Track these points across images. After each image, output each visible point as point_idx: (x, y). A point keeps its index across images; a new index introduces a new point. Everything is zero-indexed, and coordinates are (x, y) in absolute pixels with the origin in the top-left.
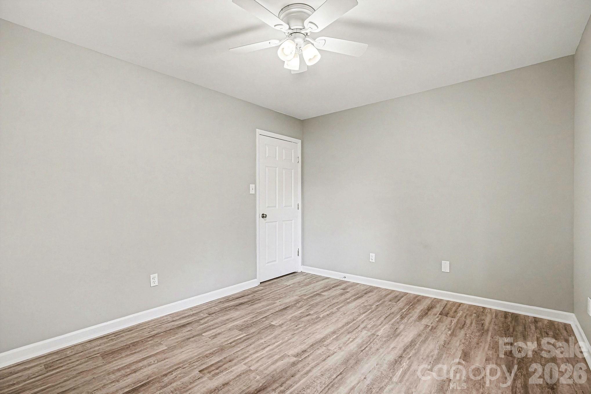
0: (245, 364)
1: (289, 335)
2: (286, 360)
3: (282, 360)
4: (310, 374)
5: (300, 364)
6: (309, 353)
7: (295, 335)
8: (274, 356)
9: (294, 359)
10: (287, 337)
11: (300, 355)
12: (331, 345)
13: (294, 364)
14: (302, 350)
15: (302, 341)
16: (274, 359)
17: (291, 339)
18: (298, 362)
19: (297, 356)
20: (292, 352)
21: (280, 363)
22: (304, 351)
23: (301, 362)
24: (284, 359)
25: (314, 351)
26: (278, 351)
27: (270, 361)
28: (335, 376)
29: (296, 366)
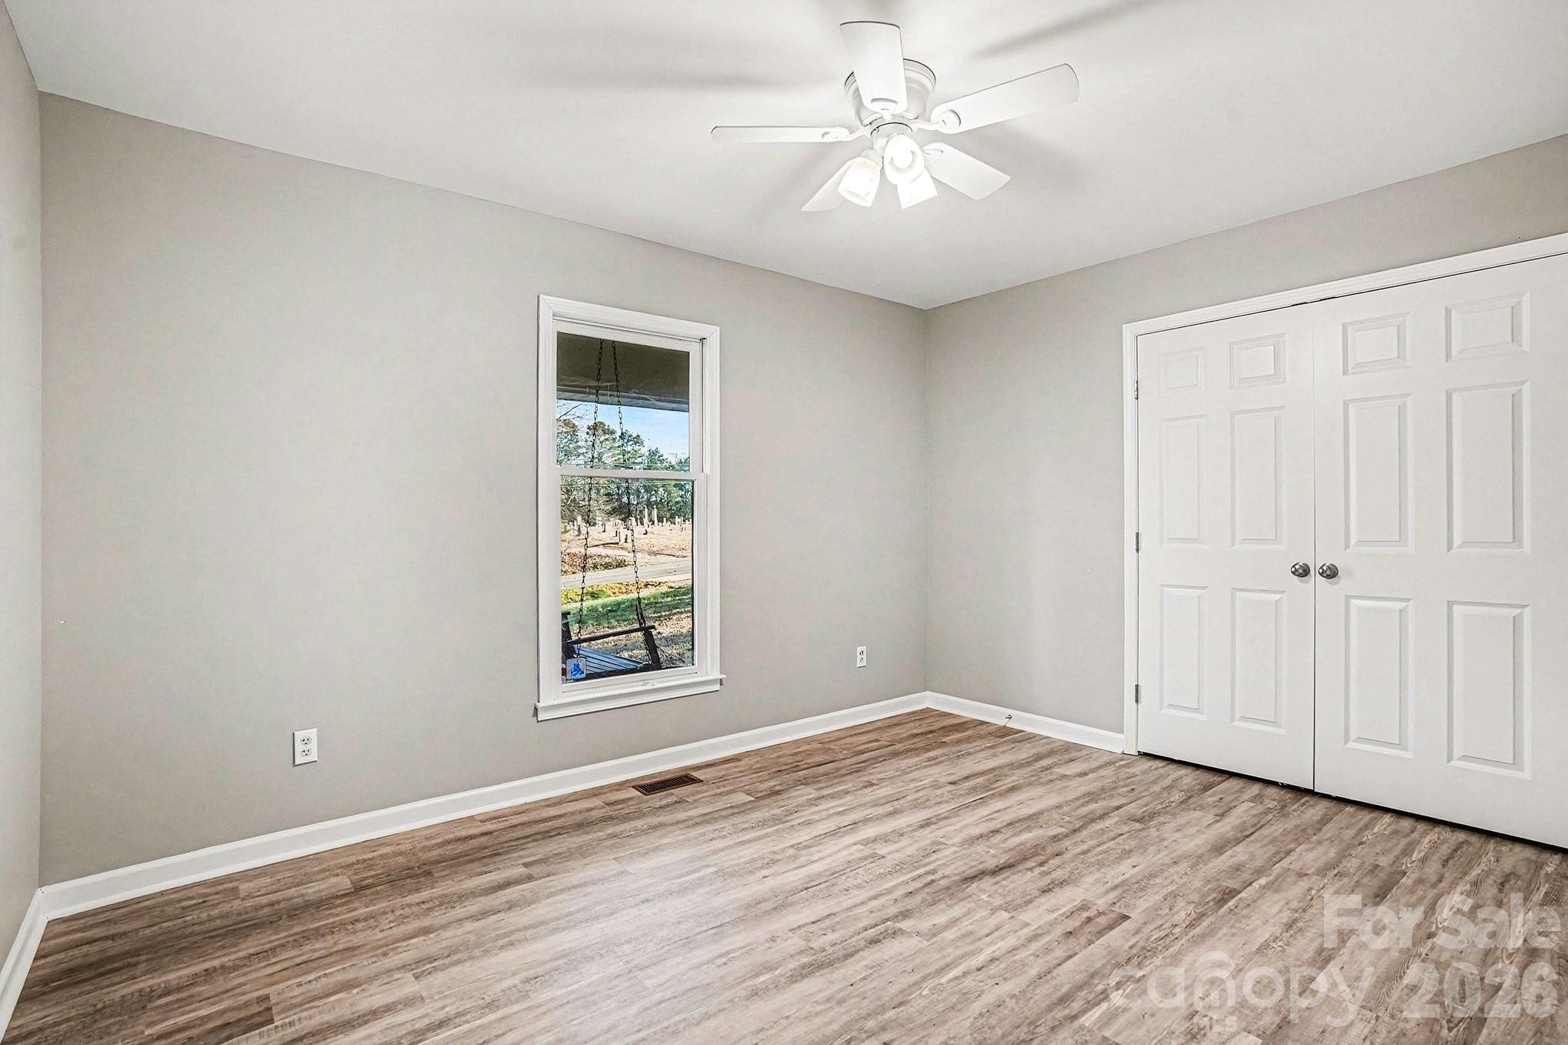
0: (1027, 925)
1: (917, 1004)
2: (925, 924)
3: (934, 925)
4: (872, 893)
5: (891, 914)
6: (864, 934)
7: (896, 1001)
8: (958, 939)
9: (904, 925)
10: (924, 993)
11: (888, 934)
12: (792, 952)
13: (905, 915)
14: (880, 945)
15: (875, 975)
16: (955, 929)
17: (910, 986)
18: (895, 918)
19: (894, 933)
20: (911, 944)
21: (941, 919)
22: (874, 942)
23: (888, 917)
24: (930, 927)
25: (846, 940)
26: (950, 950)
27: (965, 926)
28: (823, 886)
29: (901, 910)
